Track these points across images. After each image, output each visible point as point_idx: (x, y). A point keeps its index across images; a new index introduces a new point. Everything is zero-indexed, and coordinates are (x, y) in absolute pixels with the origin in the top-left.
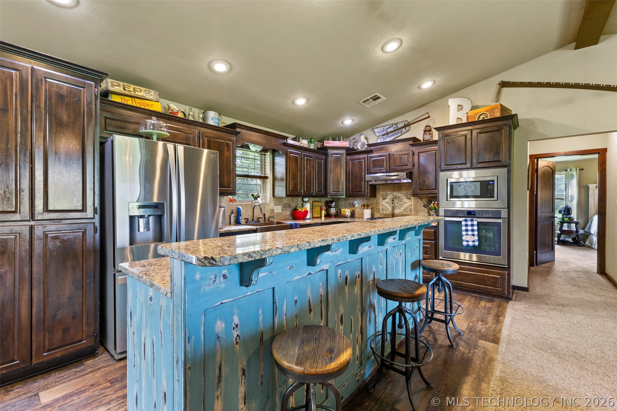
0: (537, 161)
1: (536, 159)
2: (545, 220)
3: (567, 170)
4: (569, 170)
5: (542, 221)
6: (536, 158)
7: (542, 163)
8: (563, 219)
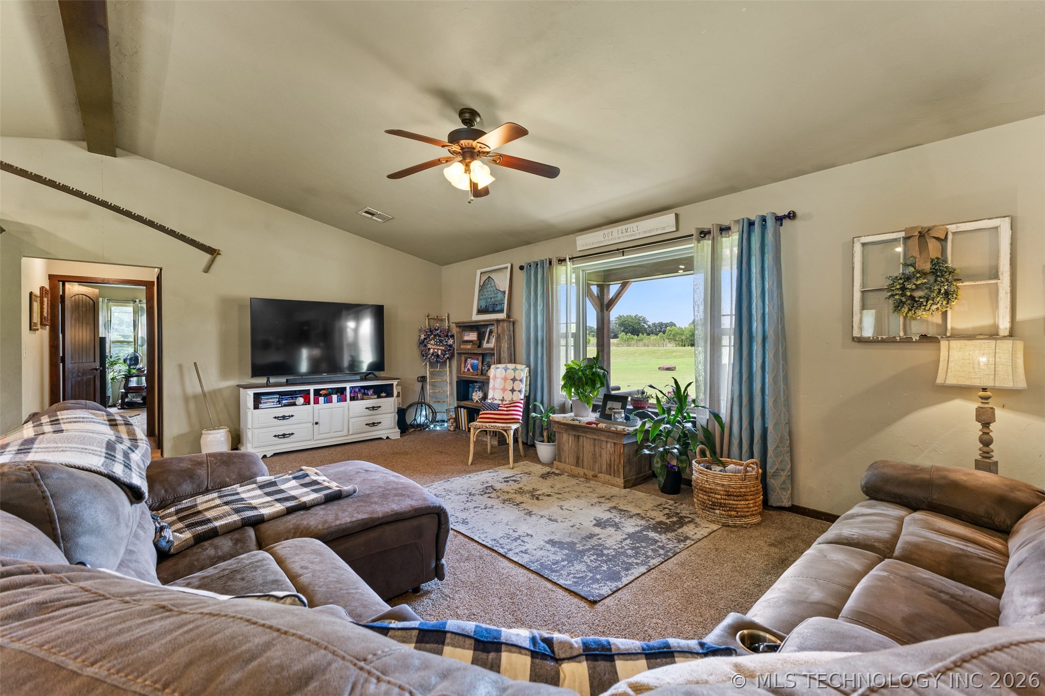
0: (64, 285)
1: (61, 283)
2: (80, 374)
3: (135, 301)
4: (137, 300)
5: (75, 376)
6: (59, 281)
7: (73, 289)
8: (129, 371)
